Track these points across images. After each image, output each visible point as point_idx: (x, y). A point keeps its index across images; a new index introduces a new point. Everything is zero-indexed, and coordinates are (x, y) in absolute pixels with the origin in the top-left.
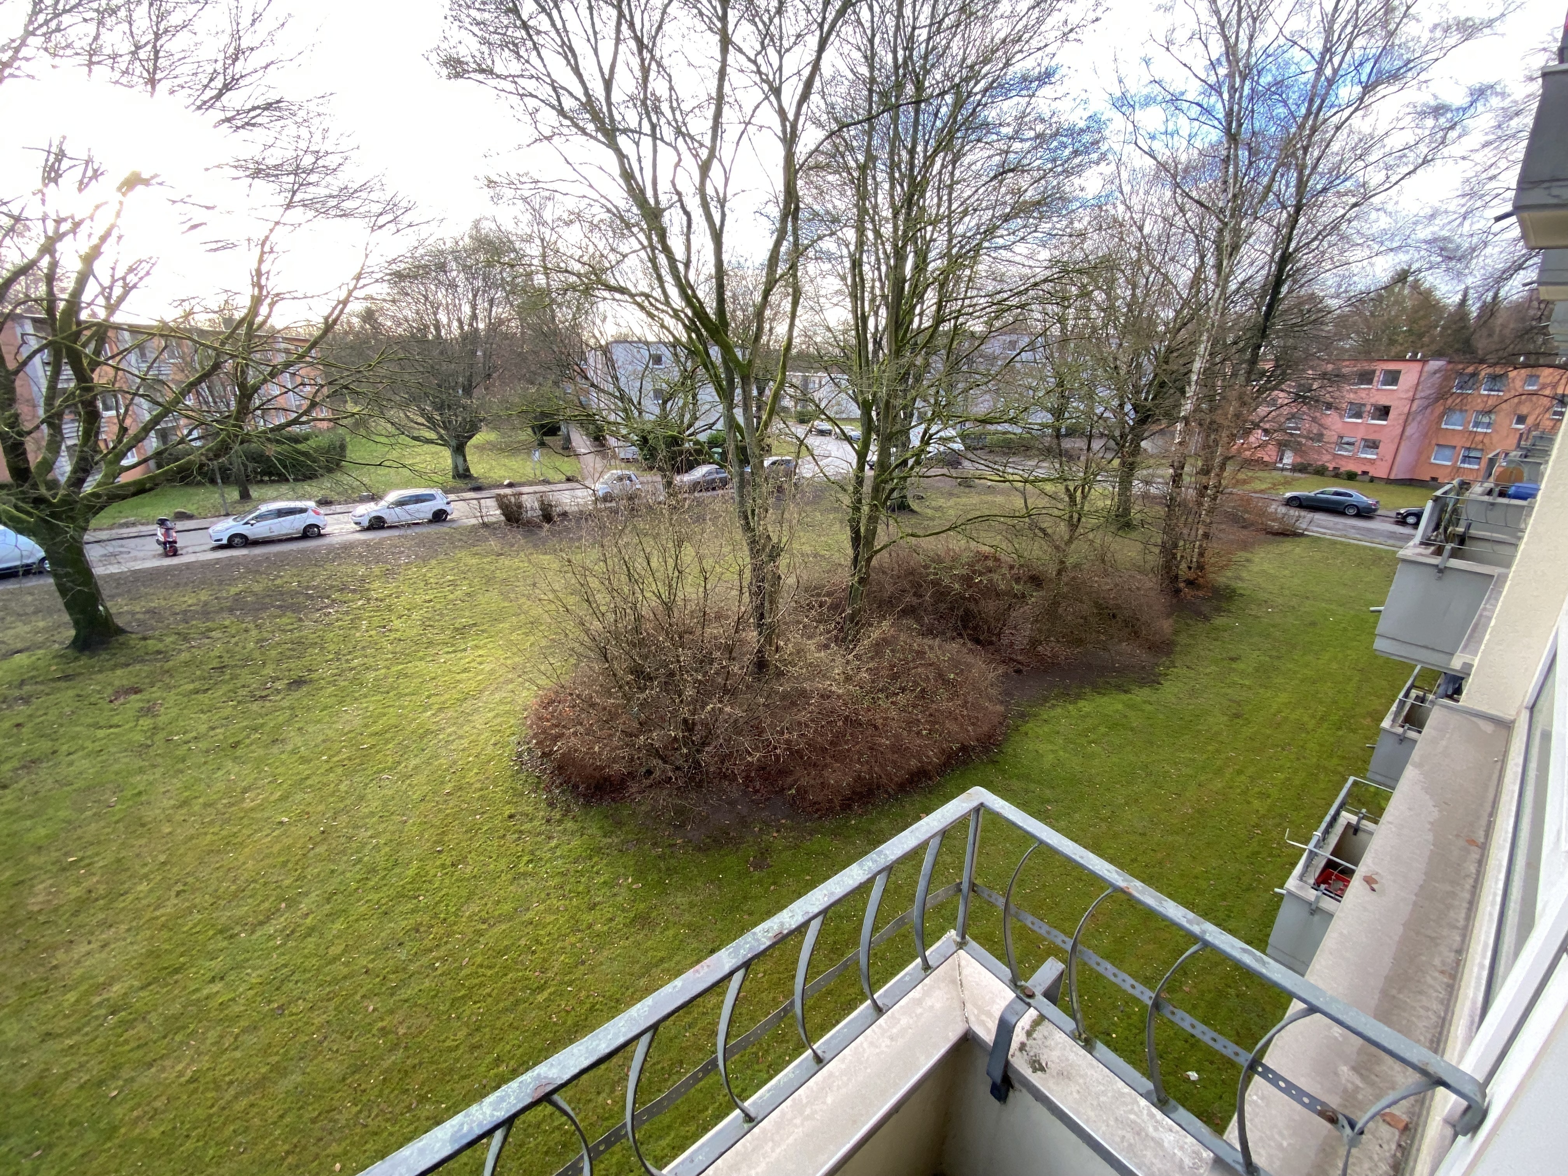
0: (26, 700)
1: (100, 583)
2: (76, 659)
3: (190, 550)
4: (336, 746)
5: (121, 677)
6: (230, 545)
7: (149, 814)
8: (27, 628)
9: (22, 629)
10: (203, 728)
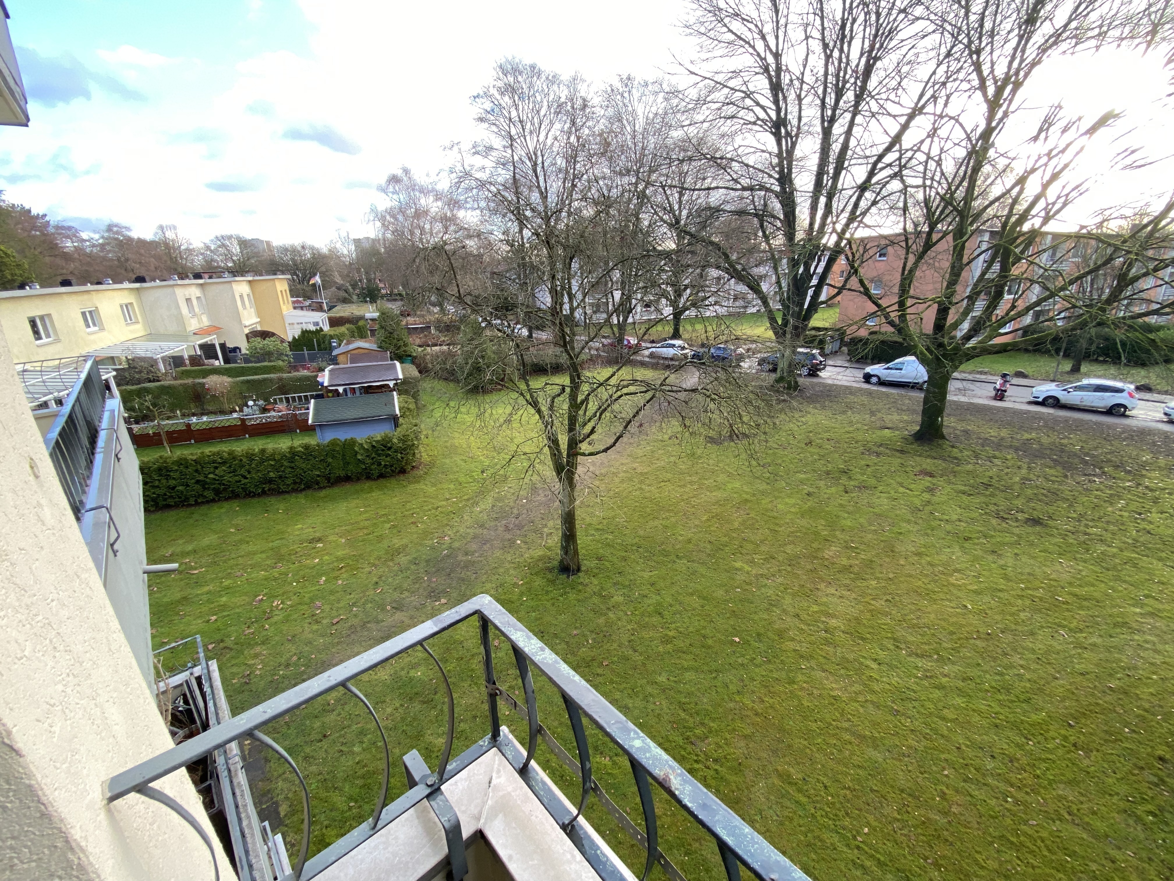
0: (878, 454)
1: (947, 404)
2: (912, 443)
3: (1013, 399)
4: (1037, 583)
5: (928, 464)
6: (1043, 403)
7: (900, 548)
8: (898, 417)
9: (896, 417)
10: (955, 517)
